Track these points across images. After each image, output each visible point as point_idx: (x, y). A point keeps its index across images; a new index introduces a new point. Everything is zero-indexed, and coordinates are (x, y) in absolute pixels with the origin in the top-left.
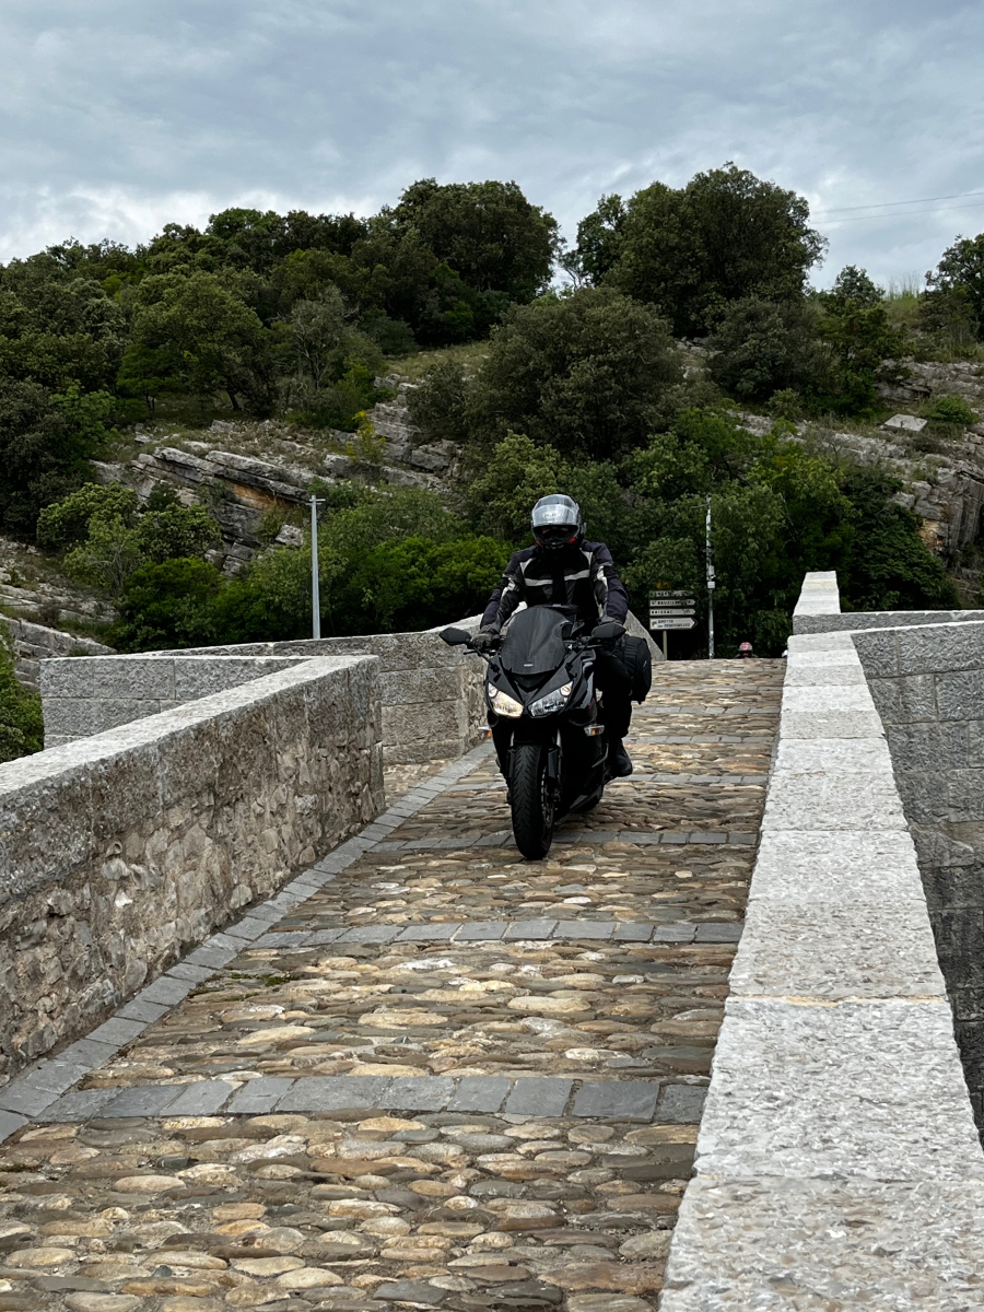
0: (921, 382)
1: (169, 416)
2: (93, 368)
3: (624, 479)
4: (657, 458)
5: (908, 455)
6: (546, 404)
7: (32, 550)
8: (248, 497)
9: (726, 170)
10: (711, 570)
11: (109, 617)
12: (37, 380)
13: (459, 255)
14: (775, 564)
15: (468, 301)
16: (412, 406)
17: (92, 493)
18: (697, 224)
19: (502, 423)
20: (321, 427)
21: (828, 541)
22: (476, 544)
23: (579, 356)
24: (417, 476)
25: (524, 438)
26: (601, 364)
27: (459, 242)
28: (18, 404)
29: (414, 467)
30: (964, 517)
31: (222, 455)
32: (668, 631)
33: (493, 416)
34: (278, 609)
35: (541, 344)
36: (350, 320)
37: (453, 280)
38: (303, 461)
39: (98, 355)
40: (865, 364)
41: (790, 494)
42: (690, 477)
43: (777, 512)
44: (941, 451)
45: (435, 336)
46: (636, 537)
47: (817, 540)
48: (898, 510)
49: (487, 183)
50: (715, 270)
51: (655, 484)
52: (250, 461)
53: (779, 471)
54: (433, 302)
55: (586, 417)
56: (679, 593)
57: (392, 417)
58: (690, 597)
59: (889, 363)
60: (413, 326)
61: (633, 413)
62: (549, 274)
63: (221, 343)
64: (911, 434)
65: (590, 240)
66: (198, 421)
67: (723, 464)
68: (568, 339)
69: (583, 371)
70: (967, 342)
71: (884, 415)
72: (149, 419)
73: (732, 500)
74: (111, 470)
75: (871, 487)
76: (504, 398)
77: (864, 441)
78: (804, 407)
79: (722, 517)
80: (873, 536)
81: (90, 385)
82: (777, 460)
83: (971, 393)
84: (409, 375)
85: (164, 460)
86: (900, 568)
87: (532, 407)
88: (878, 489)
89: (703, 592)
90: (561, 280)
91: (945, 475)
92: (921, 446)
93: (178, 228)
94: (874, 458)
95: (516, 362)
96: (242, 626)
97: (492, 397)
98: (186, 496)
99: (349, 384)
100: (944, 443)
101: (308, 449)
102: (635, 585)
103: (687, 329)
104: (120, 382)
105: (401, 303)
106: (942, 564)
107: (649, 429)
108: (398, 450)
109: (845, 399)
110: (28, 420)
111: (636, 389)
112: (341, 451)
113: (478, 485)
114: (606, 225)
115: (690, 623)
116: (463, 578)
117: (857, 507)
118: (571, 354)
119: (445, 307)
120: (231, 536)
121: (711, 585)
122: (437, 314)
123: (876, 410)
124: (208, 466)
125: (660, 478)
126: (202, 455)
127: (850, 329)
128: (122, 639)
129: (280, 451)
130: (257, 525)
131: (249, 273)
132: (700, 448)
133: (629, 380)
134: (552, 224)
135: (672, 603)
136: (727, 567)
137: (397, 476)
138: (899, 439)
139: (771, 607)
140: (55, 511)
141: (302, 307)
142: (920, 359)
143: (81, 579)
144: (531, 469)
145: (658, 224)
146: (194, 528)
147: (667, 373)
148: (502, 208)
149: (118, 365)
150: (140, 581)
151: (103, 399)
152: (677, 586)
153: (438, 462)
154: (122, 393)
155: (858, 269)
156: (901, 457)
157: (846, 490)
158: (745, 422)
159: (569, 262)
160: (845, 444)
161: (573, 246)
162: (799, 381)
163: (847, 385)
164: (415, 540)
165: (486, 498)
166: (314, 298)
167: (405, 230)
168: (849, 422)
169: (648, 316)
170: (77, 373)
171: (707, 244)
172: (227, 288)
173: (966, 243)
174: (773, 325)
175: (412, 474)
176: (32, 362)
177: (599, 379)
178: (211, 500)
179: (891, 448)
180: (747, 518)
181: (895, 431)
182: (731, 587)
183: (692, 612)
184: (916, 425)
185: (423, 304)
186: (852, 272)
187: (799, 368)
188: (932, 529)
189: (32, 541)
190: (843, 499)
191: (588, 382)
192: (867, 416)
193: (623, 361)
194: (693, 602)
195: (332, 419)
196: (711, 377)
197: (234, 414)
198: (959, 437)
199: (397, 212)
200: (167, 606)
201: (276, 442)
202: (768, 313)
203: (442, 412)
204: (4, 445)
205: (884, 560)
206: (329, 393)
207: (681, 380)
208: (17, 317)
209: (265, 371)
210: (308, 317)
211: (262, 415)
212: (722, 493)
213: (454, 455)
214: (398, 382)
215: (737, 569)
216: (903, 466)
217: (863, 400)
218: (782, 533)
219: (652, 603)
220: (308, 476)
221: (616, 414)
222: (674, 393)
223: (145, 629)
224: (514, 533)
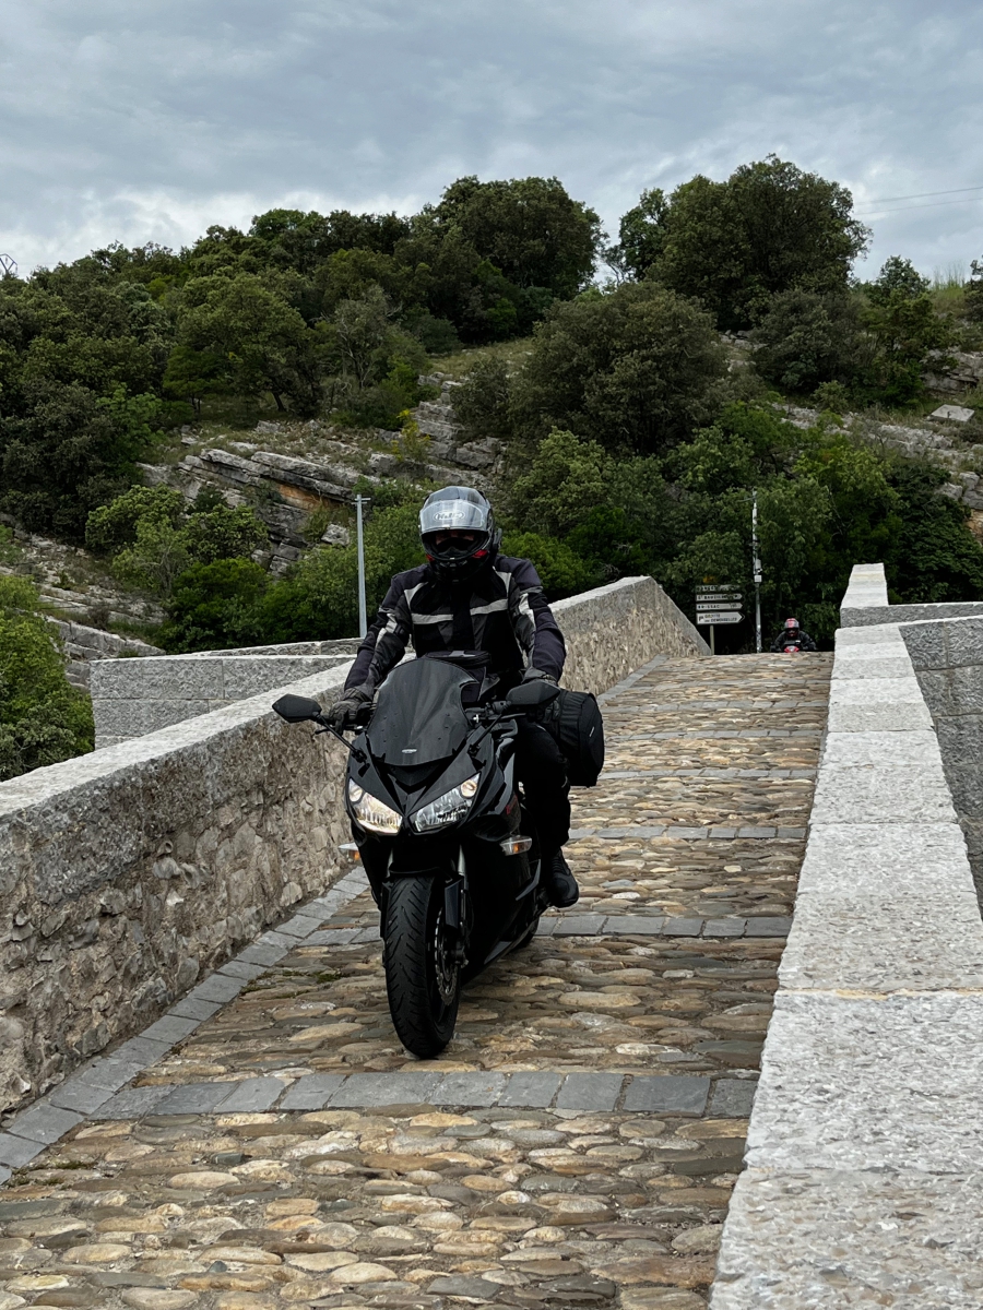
0: (968, 372)
1: (215, 418)
2: (139, 371)
3: (669, 473)
4: (702, 452)
5: (955, 446)
6: (590, 400)
7: (81, 552)
8: (294, 497)
9: (769, 162)
10: (757, 564)
11: (158, 618)
12: (84, 384)
13: (502, 253)
14: (822, 557)
15: (511, 298)
16: (456, 403)
17: (140, 495)
18: (740, 217)
19: (547, 419)
20: (366, 426)
21: (875, 534)
22: (522, 541)
23: (622, 351)
24: (461, 474)
25: (569, 434)
26: (644, 359)
27: (501, 239)
28: (65, 408)
29: (458, 465)
31: (267, 456)
32: (715, 626)
33: (537, 412)
34: (325, 608)
35: (584, 340)
36: (393, 319)
37: (496, 277)
38: (348, 461)
39: (143, 358)
40: (912, 355)
41: (837, 487)
42: (735, 471)
43: (824, 505)
45: (478, 333)
46: (682, 532)
47: (864, 532)
48: (946, 501)
49: (529, 180)
50: (759, 263)
51: (701, 479)
52: (296, 461)
53: (825, 463)
54: (475, 300)
55: (630, 413)
56: (726, 587)
57: (436, 415)
58: (737, 591)
59: (935, 354)
60: (457, 324)
61: (677, 407)
62: (592, 270)
63: (265, 344)
64: (958, 424)
65: (633, 234)
66: (244, 422)
67: (768, 458)
68: (611, 334)
69: (628, 366)
71: (930, 407)
72: (194, 421)
73: (778, 494)
74: (158, 472)
75: (917, 479)
76: (547, 394)
77: (912, 432)
78: (850, 399)
79: (769, 510)
80: (921, 528)
81: (136, 388)
82: (823, 452)
84: (453, 372)
85: (210, 462)
86: (949, 560)
87: (576, 403)
88: (926, 480)
89: (750, 587)
90: (604, 275)
92: (968, 436)
93: (221, 230)
94: (922, 449)
95: (560, 359)
96: (289, 626)
97: (536, 393)
98: (233, 497)
99: (393, 383)
101: (353, 449)
102: (681, 580)
103: (731, 323)
104: (166, 384)
105: (444, 302)
107: (694, 423)
108: (443, 448)
109: (891, 391)
110: (76, 424)
111: (680, 383)
112: (386, 450)
113: (524, 482)
114: (649, 219)
115: (737, 617)
117: (905, 499)
118: (614, 349)
119: (487, 304)
120: (277, 536)
121: (758, 578)
122: (480, 312)
123: (923, 401)
124: (254, 467)
125: (705, 472)
126: (247, 456)
127: (895, 320)
128: (171, 640)
129: (325, 450)
130: (303, 525)
131: (292, 274)
132: (746, 441)
133: (673, 374)
134: (594, 219)
135: (720, 597)
136: (774, 561)
137: (442, 474)
138: (945, 429)
139: (818, 601)
140: (103, 514)
141: (346, 306)
142: (967, 349)
143: (129, 580)
144: (576, 465)
145: (701, 218)
146: (240, 529)
147: (711, 367)
148: (544, 204)
149: (163, 368)
150: (189, 582)
151: (149, 402)
152: (724, 580)
153: (482, 459)
154: (168, 395)
155: (902, 259)
156: (949, 448)
157: (894, 482)
158: (790, 415)
159: (612, 257)
160: (891, 436)
161: (615, 241)
162: (843, 373)
163: (893, 377)
165: (530, 494)
166: (357, 297)
167: (447, 228)
168: (895, 413)
169: (693, 310)
170: (124, 376)
171: (751, 237)
172: (271, 290)
174: (818, 317)
175: (457, 472)
176: (79, 365)
177: (643, 374)
178: (257, 501)
179: (938, 439)
180: (794, 511)
181: (942, 421)
182: (778, 580)
183: (739, 606)
184: (963, 415)
185: (466, 302)
186: (897, 263)
187: (844, 360)
188: (979, 520)
189: (81, 543)
190: (890, 490)
191: (632, 377)
192: (913, 407)
193: (667, 356)
194: (740, 596)
195: (376, 418)
196: (755, 370)
197: (279, 414)
199: (439, 210)
200: (215, 607)
201: (321, 442)
202: (812, 305)
203: (487, 408)
204: (52, 448)
205: (932, 552)
206: (373, 392)
207: (725, 374)
208: (64, 321)
209: (308, 373)
210: (352, 317)
211: (307, 415)
212: (768, 487)
213: (499, 453)
214: (442, 381)
215: (783, 563)
216: (951, 457)
217: (909, 391)
218: (829, 526)
219: (698, 598)
220: (352, 474)
221: (660, 409)
222: (719, 387)
223: (194, 629)
224: (559, 530)
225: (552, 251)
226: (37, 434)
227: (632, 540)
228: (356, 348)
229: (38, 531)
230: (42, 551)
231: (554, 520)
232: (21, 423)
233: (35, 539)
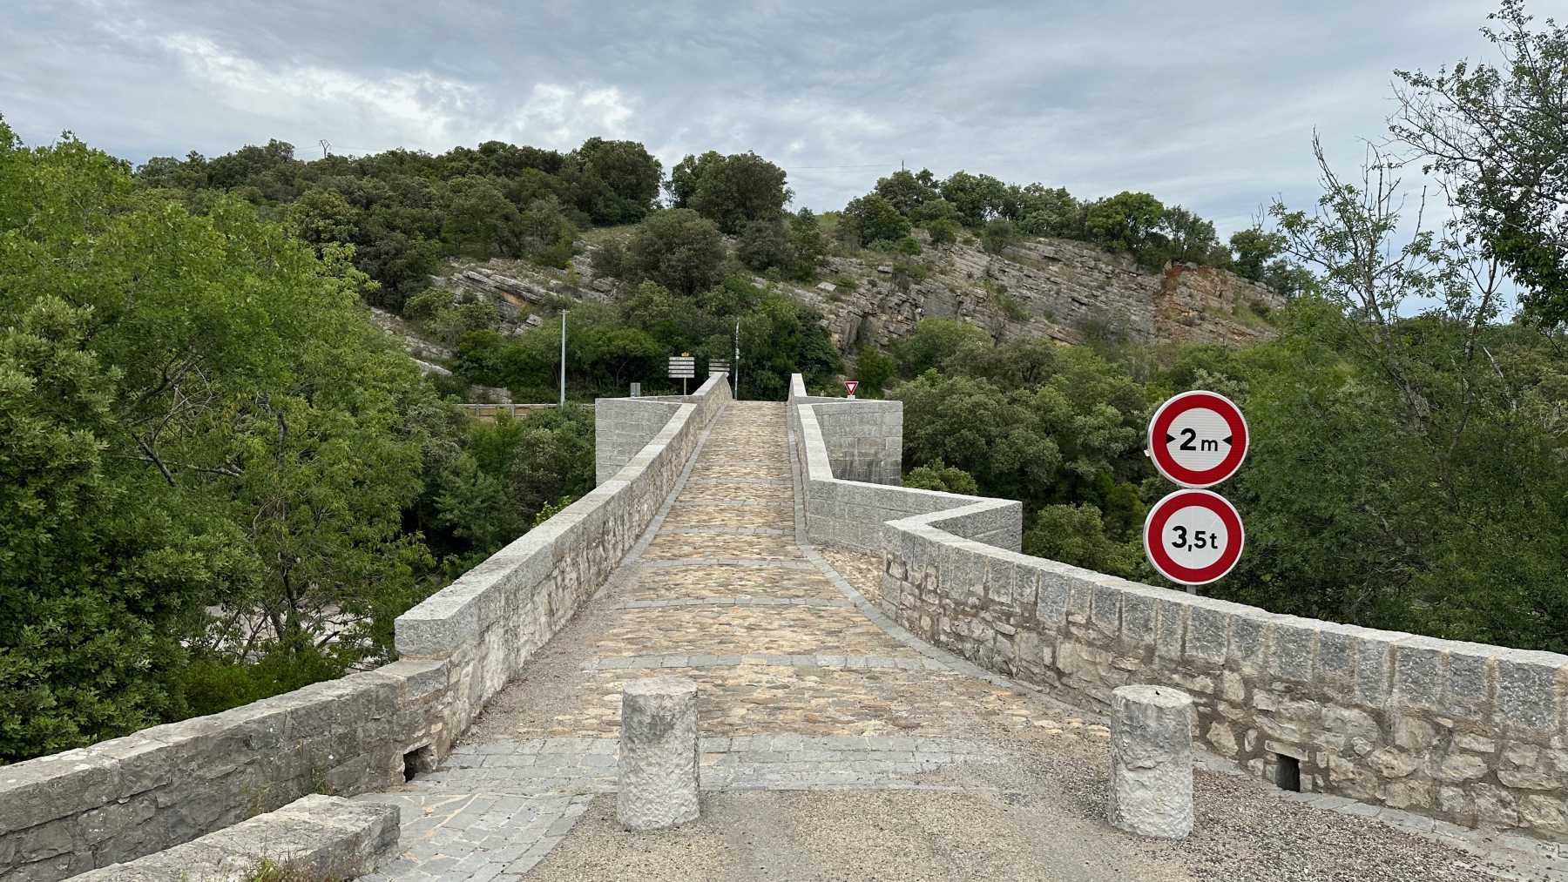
0: (835, 267)
1: (468, 254)
2: (429, 227)
3: (700, 305)
4: (715, 297)
5: (827, 302)
6: (663, 266)
7: (398, 318)
8: (511, 299)
9: (749, 154)
10: (738, 351)
11: (446, 356)
12: (401, 232)
13: (614, 180)
14: (766, 350)
15: (618, 204)
16: (593, 259)
17: (433, 293)
18: (734, 180)
19: (641, 273)
20: (547, 266)
21: (790, 341)
22: (631, 332)
23: (679, 245)
24: (596, 294)
25: (653, 282)
26: (690, 250)
27: (614, 174)
28: (393, 244)
29: (594, 289)
30: (850, 332)
31: (499, 278)
33: (636, 269)
34: (534, 358)
35: (661, 237)
36: (561, 212)
37: (611, 193)
38: (539, 283)
39: (431, 220)
40: (810, 258)
41: (775, 318)
42: (729, 307)
43: (769, 325)
44: (842, 301)
45: (602, 221)
46: (704, 333)
48: (822, 328)
49: (627, 142)
50: (742, 203)
51: (714, 309)
52: (513, 281)
53: (770, 307)
54: (601, 204)
55: (681, 274)
56: (723, 360)
57: (583, 263)
58: (728, 363)
59: (821, 257)
60: (591, 215)
61: (703, 274)
62: (657, 193)
63: (497, 219)
64: (829, 292)
65: (679, 176)
66: (484, 258)
67: (745, 303)
68: (674, 236)
69: (682, 253)
70: (856, 249)
71: (817, 281)
72: (457, 255)
73: (749, 320)
74: (439, 280)
75: (809, 317)
76: (642, 261)
77: (808, 294)
78: (781, 275)
79: (744, 327)
81: (428, 237)
82: (769, 302)
83: (856, 273)
84: (593, 240)
85: (468, 277)
86: (821, 355)
87: (656, 268)
88: (813, 318)
89: (734, 361)
90: (665, 198)
91: (843, 313)
92: (833, 298)
93: (462, 149)
94: (812, 302)
95: (649, 245)
96: (516, 364)
97: (636, 261)
98: (481, 297)
99: (561, 245)
100: (843, 297)
101: (541, 277)
102: (702, 356)
103: (727, 230)
104: (443, 235)
105: (585, 204)
106: (839, 353)
107: (711, 282)
108: (586, 280)
109: (800, 273)
110: (398, 253)
111: (705, 262)
112: (557, 279)
113: (631, 303)
114: (687, 170)
115: (727, 375)
116: (624, 348)
117: (804, 325)
118: (675, 243)
119: (606, 206)
120: (503, 318)
121: (737, 357)
122: (603, 211)
123: (813, 279)
124: (491, 282)
125: (716, 306)
126: (488, 276)
127: (804, 240)
128: (455, 368)
129: (526, 276)
130: (516, 313)
131: (502, 180)
132: (735, 293)
133: (703, 258)
134: (659, 165)
135: (719, 365)
136: (746, 350)
137: (586, 293)
138: (823, 294)
139: (764, 369)
140: (415, 300)
141: (536, 203)
142: (834, 256)
143: (428, 335)
144: (656, 298)
145: (715, 178)
146: (486, 314)
147: (719, 256)
148: (636, 158)
149: (441, 226)
150: (465, 340)
151: (435, 244)
152: (722, 357)
153: (606, 288)
154: (444, 241)
156: (824, 303)
157: (799, 318)
158: (754, 281)
159: (667, 186)
160: (799, 295)
161: (669, 178)
162: (779, 263)
163: (801, 267)
164: (600, 328)
165: (633, 309)
166: (543, 198)
167: (585, 163)
168: (801, 284)
169: (710, 224)
170: (421, 230)
171: (738, 190)
172: (491, 187)
173: (858, 200)
174: (768, 235)
175: (593, 293)
176: (398, 222)
177: (689, 257)
178: (492, 299)
179: (820, 298)
180: (755, 328)
181: (822, 290)
182: (746, 359)
183: (728, 369)
184: (831, 288)
185: (596, 204)
186: (806, 210)
187: (780, 256)
188: (836, 337)
189: (398, 314)
190: (798, 321)
191: (683, 258)
192: (810, 282)
193: (700, 249)
195: (554, 262)
196: (739, 257)
197: (501, 255)
198: (850, 295)
199: (580, 153)
200: (478, 353)
201: (524, 271)
202: (767, 229)
203: (609, 263)
204: (385, 264)
205: (814, 351)
206: (551, 249)
207: (725, 258)
208: (390, 197)
209: (518, 235)
210: (540, 210)
211: (516, 257)
212: (744, 316)
213: (614, 285)
214: (585, 245)
215: (750, 351)
216: (825, 307)
217: (808, 274)
218: (770, 336)
219: (711, 364)
220: (543, 291)
221: (696, 274)
222: (722, 265)
223: (467, 363)
224: (646, 327)
225: (639, 184)
226: (378, 256)
227: (681, 335)
228: (541, 226)
229: (374, 305)
230: (377, 316)
231: (644, 323)
232: (368, 249)
233: (373, 309)
